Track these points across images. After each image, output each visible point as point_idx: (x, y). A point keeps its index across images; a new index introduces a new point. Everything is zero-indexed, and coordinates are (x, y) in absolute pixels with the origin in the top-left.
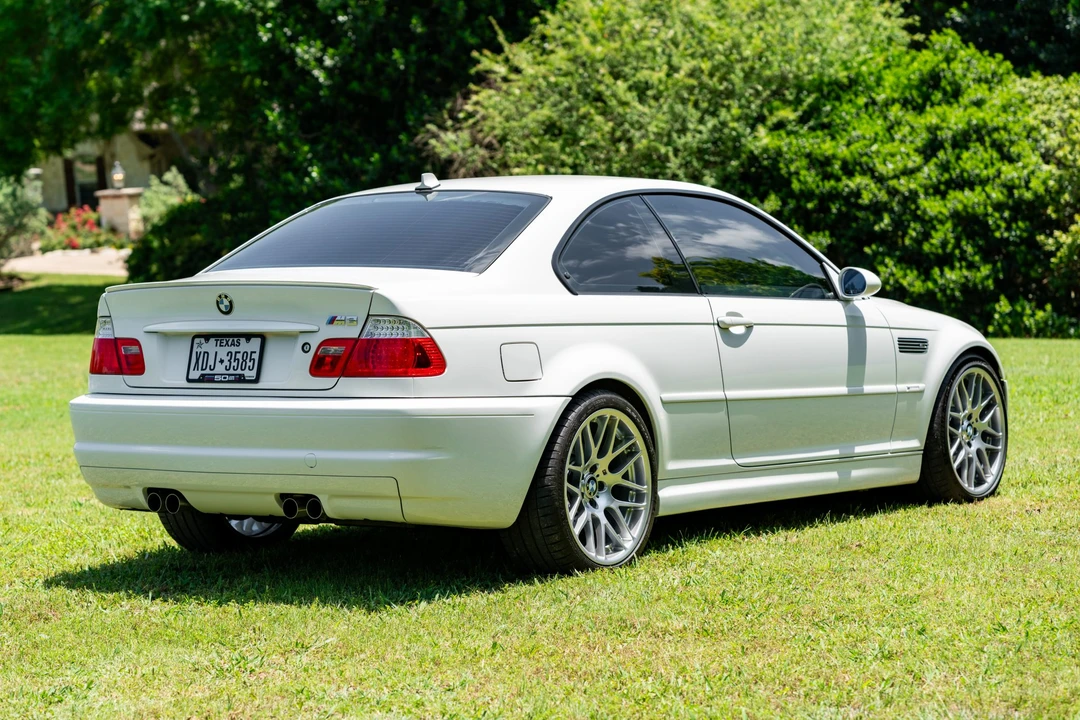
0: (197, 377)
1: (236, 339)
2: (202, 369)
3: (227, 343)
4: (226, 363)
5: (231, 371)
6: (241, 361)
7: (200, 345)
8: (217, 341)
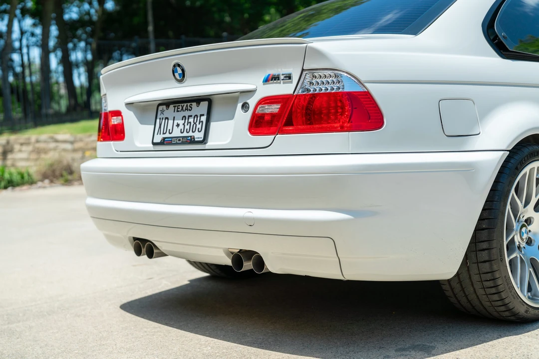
0: (159, 141)
1: (189, 104)
2: (164, 134)
3: (182, 109)
4: (181, 127)
5: (185, 134)
6: (192, 123)
7: (162, 112)
8: (175, 107)
